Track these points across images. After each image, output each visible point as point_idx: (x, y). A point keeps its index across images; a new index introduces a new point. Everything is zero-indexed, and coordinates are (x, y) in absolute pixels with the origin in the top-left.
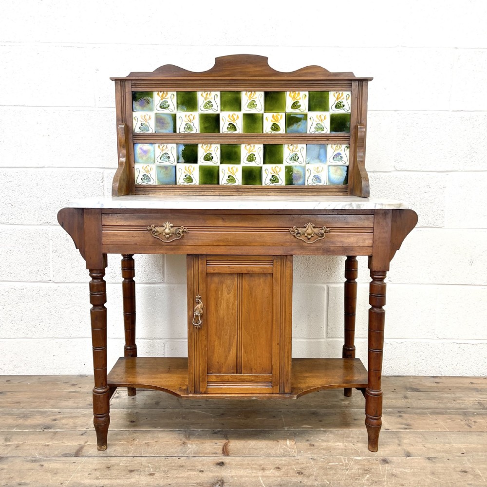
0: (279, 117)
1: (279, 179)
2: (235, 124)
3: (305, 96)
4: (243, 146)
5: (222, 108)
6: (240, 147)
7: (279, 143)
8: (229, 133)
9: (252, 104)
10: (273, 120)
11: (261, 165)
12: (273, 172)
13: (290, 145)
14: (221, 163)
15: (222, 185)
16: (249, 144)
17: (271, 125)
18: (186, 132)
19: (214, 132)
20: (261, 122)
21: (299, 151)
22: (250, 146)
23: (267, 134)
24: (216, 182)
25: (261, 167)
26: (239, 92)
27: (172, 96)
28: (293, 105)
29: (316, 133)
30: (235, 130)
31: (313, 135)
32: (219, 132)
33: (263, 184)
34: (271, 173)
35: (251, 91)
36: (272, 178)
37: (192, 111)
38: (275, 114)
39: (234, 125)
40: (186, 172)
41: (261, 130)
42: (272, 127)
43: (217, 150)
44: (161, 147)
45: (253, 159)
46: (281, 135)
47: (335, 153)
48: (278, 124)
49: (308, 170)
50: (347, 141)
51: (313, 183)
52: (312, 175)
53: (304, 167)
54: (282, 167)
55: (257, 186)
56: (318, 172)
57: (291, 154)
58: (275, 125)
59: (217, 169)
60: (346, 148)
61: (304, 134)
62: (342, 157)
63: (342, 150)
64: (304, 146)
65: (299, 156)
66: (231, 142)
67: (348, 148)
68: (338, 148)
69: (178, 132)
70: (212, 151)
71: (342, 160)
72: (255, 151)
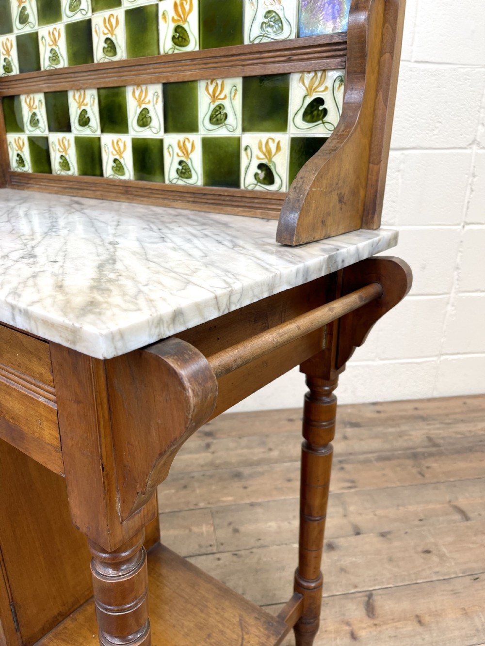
0: (187, 8)
1: (192, 169)
2: (113, 39)
4: (129, 91)
5: (94, 4)
6: (125, 93)
7: (186, 80)
8: (106, 60)
10: (176, 17)
11: (161, 135)
12: (181, 154)
13: (209, 82)
14: (102, 131)
15: (108, 179)
16: (138, 85)
17: (171, 33)
18: (52, 68)
19: (86, 62)
20: (155, 27)
21: (228, 96)
22: (140, 89)
23: (166, 55)
24: (98, 172)
25: (161, 141)
29: (265, 40)
30: (115, 53)
31: (257, 49)
32: (93, 61)
33: (167, 182)
34: (178, 155)
37: (55, 21)
39: (112, 42)
40: (61, 150)
41: (155, 47)
42: (174, 37)
43: (94, 101)
44: (28, 101)
45: (147, 122)
46: (192, 57)
47: (308, 100)
48: (186, 26)
49: (246, 149)
50: (340, 59)
51: (256, 185)
52: (255, 163)
53: (239, 140)
54: (195, 139)
55: (155, 184)
56: (268, 154)
57: (213, 107)
58: (180, 30)
59: (98, 144)
60: (338, 83)
61: (234, 49)
62: (325, 111)
63: (326, 88)
64: (239, 82)
65: (228, 110)
66: (112, 81)
67: (342, 81)
68: (317, 83)
69: (42, 69)
70: (86, 105)
71: (326, 119)
72: (149, 102)
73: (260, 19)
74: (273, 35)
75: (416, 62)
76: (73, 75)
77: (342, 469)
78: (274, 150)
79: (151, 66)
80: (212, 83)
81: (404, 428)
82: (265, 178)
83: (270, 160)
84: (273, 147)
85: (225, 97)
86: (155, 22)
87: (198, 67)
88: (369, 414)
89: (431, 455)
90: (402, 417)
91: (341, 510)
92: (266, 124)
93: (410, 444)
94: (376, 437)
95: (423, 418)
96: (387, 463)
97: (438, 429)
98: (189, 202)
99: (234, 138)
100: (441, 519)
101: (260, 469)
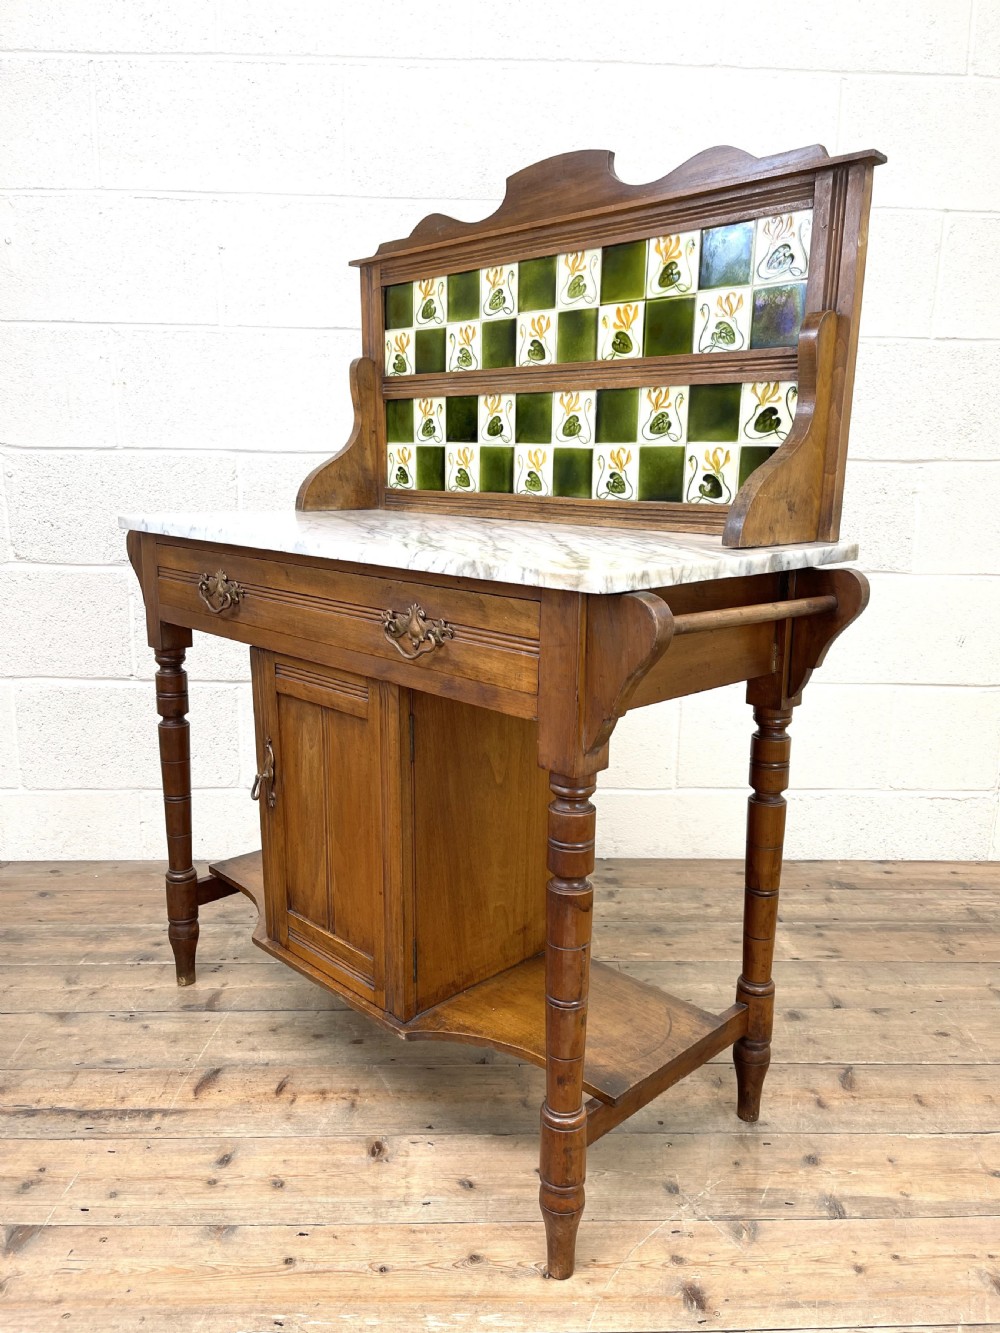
0: (631, 314)
1: (626, 483)
2: (542, 341)
3: (694, 244)
4: (556, 397)
5: (521, 303)
6: (550, 399)
7: (626, 386)
8: (531, 364)
9: (577, 288)
10: (619, 323)
11: (591, 445)
12: (613, 465)
13: (652, 389)
14: (517, 441)
15: (519, 496)
16: (568, 391)
17: (611, 338)
18: (460, 370)
19: (505, 365)
20: (593, 332)
21: (673, 404)
22: (569, 396)
23: (604, 361)
24: (507, 488)
25: (591, 451)
26: (550, 260)
27: (441, 287)
28: (662, 274)
29: (715, 350)
30: (543, 357)
31: (707, 359)
32: (515, 365)
33: (594, 497)
34: (611, 468)
35: (577, 252)
36: (612, 481)
37: (470, 318)
38: (622, 306)
39: (540, 345)
40: (460, 462)
41: (592, 353)
42: (614, 343)
43: (510, 408)
44: (423, 405)
45: (574, 430)
46: (634, 364)
47: (761, 410)
48: (629, 333)
49: (691, 460)
50: (792, 371)
51: (701, 498)
52: (701, 474)
53: (683, 449)
54: (632, 449)
55: (580, 500)
56: (717, 465)
57: (654, 415)
58: (621, 336)
59: (510, 455)
60: (791, 394)
61: (681, 358)
62: (778, 421)
63: (780, 398)
64: (685, 390)
65: (672, 418)
66: (535, 386)
67: (795, 391)
68: (770, 392)
69: (447, 370)
70: (501, 411)
71: (780, 429)
72: (580, 409)
73: (712, 329)
74: (723, 347)
75: (937, 339)
76: (487, 379)
77: (820, 935)
78: (722, 460)
79: (586, 372)
80: (655, 391)
81: (927, 895)
82: (711, 491)
83: (718, 472)
84: (721, 457)
85: (670, 404)
86: (593, 326)
87: (640, 374)
88: (871, 874)
89: (968, 930)
90: (927, 882)
91: (814, 980)
92: (715, 433)
93: (937, 915)
94: (881, 902)
95: (964, 886)
96: (896, 934)
97: (988, 900)
98: (620, 518)
99: (678, 448)
100: (972, 1002)
101: (690, 926)
